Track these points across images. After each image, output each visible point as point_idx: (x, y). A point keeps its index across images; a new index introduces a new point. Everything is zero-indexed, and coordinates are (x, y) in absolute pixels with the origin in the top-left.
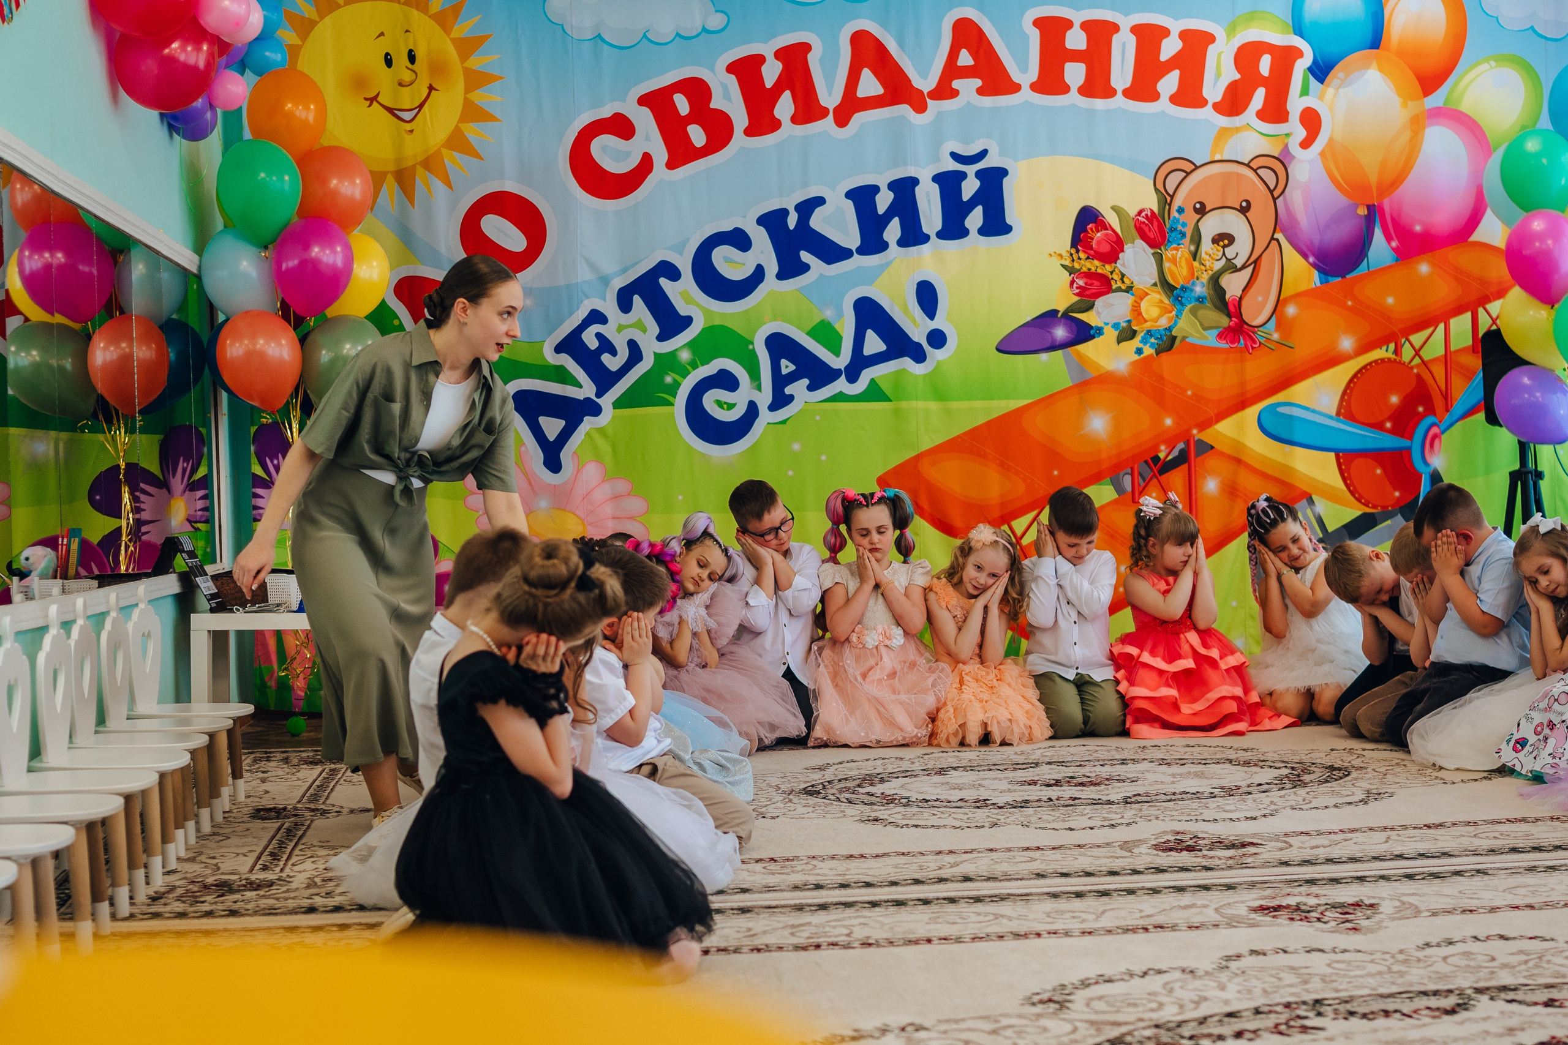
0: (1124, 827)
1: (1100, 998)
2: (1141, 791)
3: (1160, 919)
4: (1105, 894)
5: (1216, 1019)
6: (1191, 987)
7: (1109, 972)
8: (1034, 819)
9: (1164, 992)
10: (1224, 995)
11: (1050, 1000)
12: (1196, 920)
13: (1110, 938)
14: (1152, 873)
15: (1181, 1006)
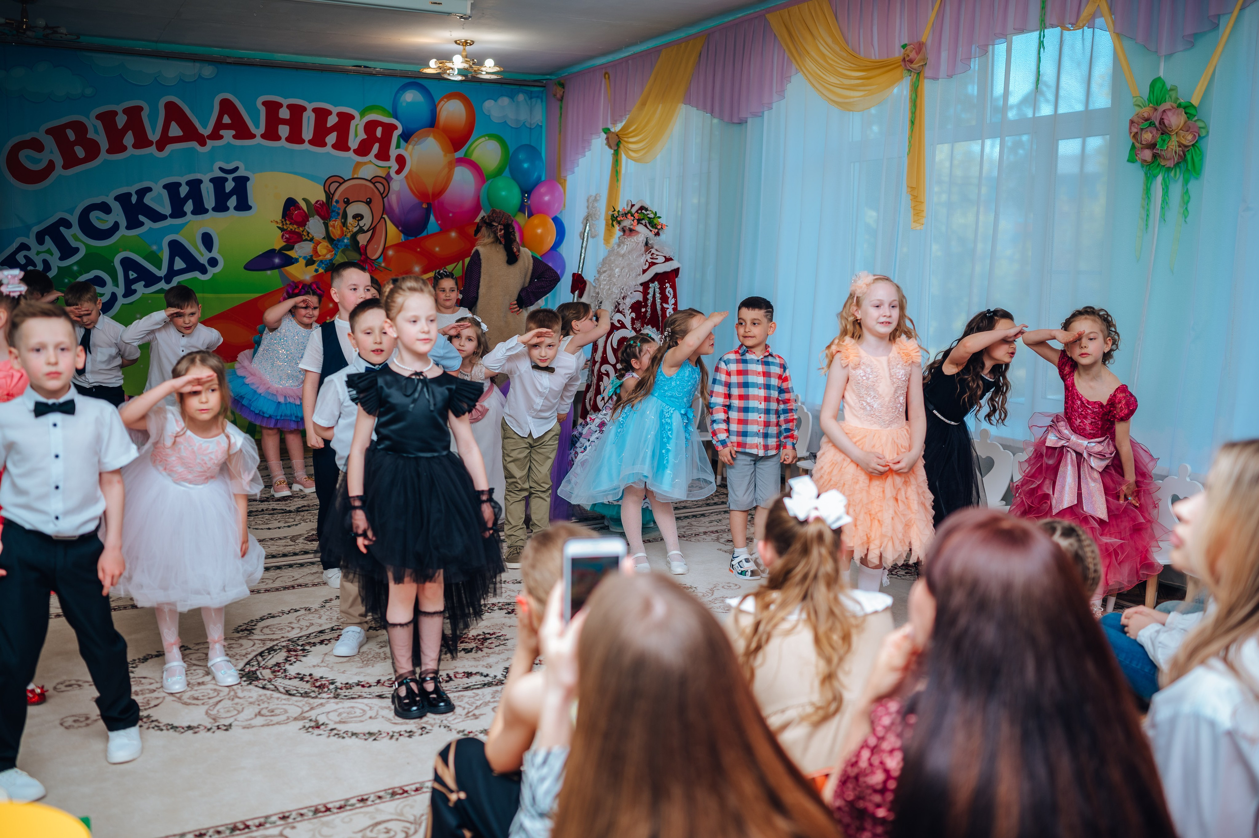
0: (294, 527)
1: (267, 627)
2: (305, 503)
3: (300, 581)
4: (279, 568)
5: (314, 634)
6: (307, 618)
7: (274, 612)
8: (253, 523)
9: (296, 622)
10: (320, 621)
11: (246, 630)
12: (316, 581)
13: (277, 593)
14: (302, 554)
15: (301, 629)
